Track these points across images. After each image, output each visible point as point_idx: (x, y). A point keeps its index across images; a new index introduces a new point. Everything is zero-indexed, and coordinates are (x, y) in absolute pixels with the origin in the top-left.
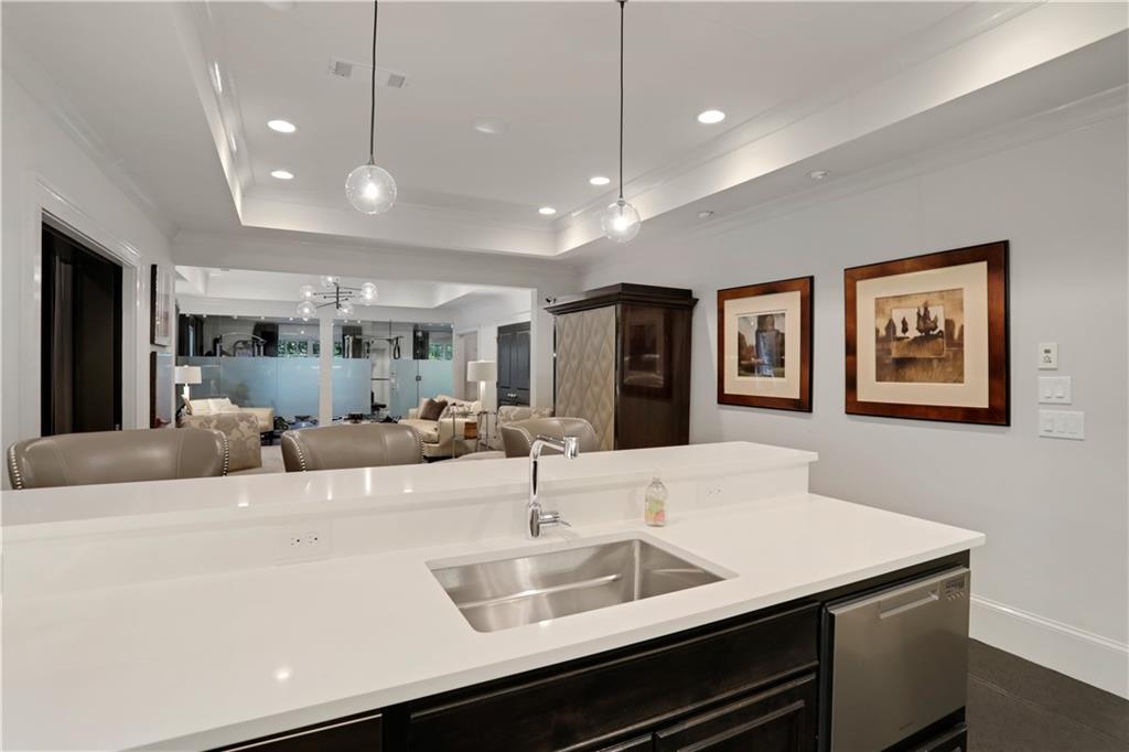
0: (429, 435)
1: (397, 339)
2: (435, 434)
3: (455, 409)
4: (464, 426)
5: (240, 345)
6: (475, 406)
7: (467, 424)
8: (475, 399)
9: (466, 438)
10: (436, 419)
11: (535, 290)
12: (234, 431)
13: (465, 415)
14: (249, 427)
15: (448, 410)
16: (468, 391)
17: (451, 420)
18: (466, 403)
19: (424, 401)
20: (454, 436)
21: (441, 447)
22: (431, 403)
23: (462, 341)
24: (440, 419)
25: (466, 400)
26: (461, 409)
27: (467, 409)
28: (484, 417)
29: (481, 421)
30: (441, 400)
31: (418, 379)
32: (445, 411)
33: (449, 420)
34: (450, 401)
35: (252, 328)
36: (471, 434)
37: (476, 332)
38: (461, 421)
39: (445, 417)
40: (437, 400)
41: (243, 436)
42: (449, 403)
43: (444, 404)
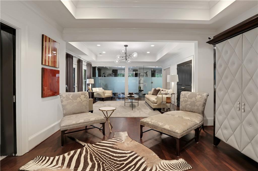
0: (154, 101)
1: (147, 72)
2: (156, 100)
3: (163, 92)
4: (166, 98)
5: (109, 75)
6: (170, 91)
7: (167, 97)
8: (169, 89)
9: (167, 103)
10: (157, 95)
11: (197, 41)
12: (78, 98)
13: (166, 94)
14: (84, 97)
15: (160, 92)
16: (167, 86)
17: (161, 96)
18: (167, 90)
19: (153, 89)
20: (162, 102)
21: (158, 105)
22: (155, 90)
23: (165, 71)
24: (158, 96)
25: (166, 89)
26: (165, 92)
27: (167, 92)
28: (173, 95)
29: (172, 96)
30: (158, 89)
31: (152, 83)
32: (159, 93)
33: (160, 96)
34: (161, 89)
35: (112, 71)
36: (169, 101)
37: (169, 68)
38: (165, 96)
39: (159, 95)
40: (157, 89)
41: (82, 100)
42: (161, 90)
43: (159, 90)
